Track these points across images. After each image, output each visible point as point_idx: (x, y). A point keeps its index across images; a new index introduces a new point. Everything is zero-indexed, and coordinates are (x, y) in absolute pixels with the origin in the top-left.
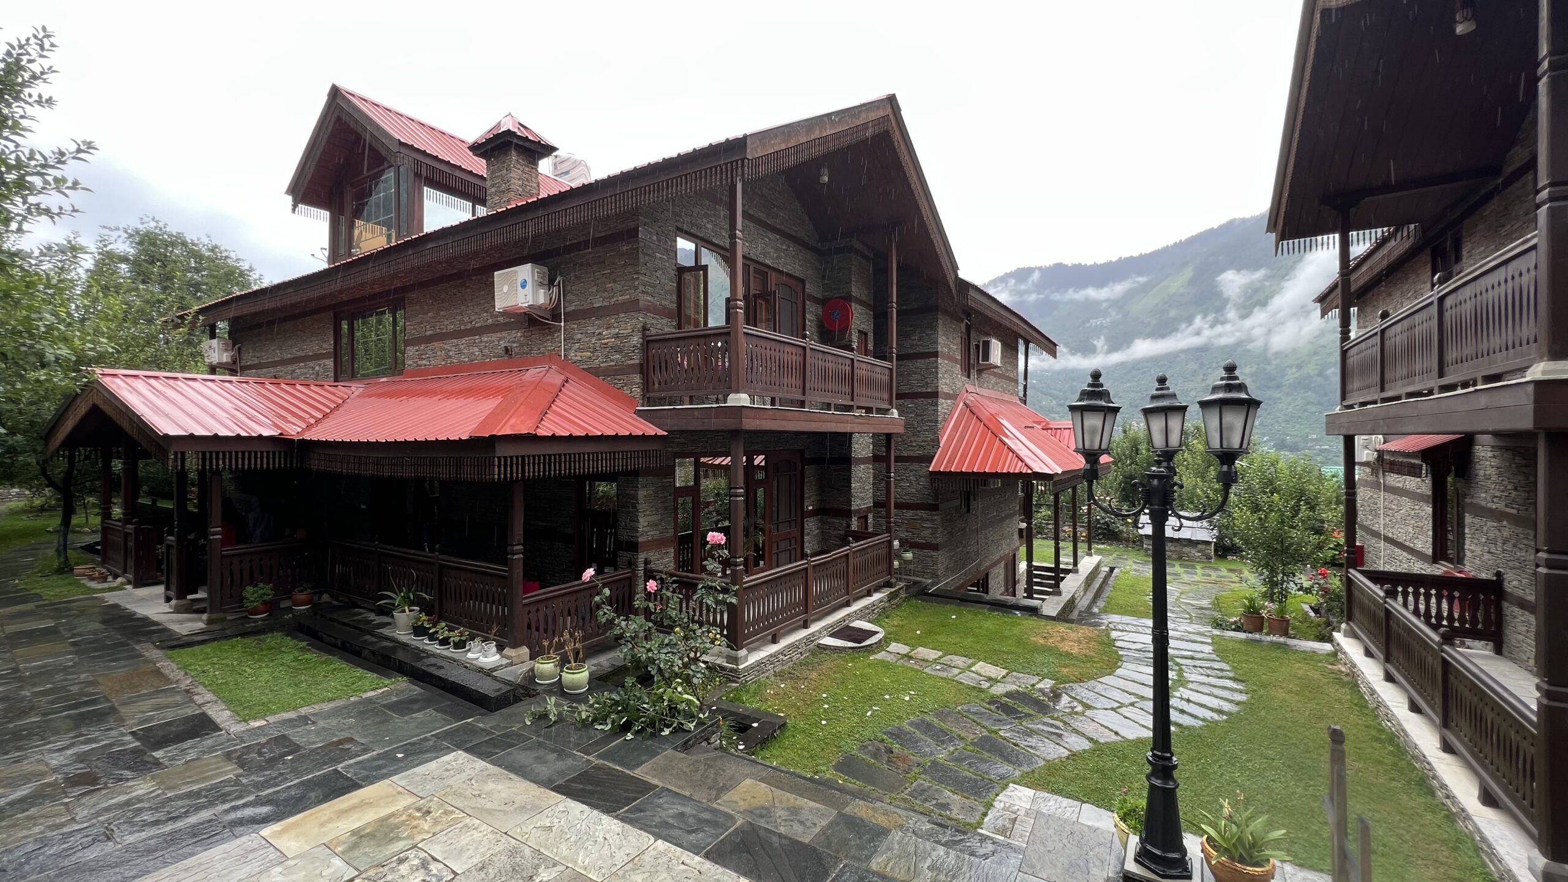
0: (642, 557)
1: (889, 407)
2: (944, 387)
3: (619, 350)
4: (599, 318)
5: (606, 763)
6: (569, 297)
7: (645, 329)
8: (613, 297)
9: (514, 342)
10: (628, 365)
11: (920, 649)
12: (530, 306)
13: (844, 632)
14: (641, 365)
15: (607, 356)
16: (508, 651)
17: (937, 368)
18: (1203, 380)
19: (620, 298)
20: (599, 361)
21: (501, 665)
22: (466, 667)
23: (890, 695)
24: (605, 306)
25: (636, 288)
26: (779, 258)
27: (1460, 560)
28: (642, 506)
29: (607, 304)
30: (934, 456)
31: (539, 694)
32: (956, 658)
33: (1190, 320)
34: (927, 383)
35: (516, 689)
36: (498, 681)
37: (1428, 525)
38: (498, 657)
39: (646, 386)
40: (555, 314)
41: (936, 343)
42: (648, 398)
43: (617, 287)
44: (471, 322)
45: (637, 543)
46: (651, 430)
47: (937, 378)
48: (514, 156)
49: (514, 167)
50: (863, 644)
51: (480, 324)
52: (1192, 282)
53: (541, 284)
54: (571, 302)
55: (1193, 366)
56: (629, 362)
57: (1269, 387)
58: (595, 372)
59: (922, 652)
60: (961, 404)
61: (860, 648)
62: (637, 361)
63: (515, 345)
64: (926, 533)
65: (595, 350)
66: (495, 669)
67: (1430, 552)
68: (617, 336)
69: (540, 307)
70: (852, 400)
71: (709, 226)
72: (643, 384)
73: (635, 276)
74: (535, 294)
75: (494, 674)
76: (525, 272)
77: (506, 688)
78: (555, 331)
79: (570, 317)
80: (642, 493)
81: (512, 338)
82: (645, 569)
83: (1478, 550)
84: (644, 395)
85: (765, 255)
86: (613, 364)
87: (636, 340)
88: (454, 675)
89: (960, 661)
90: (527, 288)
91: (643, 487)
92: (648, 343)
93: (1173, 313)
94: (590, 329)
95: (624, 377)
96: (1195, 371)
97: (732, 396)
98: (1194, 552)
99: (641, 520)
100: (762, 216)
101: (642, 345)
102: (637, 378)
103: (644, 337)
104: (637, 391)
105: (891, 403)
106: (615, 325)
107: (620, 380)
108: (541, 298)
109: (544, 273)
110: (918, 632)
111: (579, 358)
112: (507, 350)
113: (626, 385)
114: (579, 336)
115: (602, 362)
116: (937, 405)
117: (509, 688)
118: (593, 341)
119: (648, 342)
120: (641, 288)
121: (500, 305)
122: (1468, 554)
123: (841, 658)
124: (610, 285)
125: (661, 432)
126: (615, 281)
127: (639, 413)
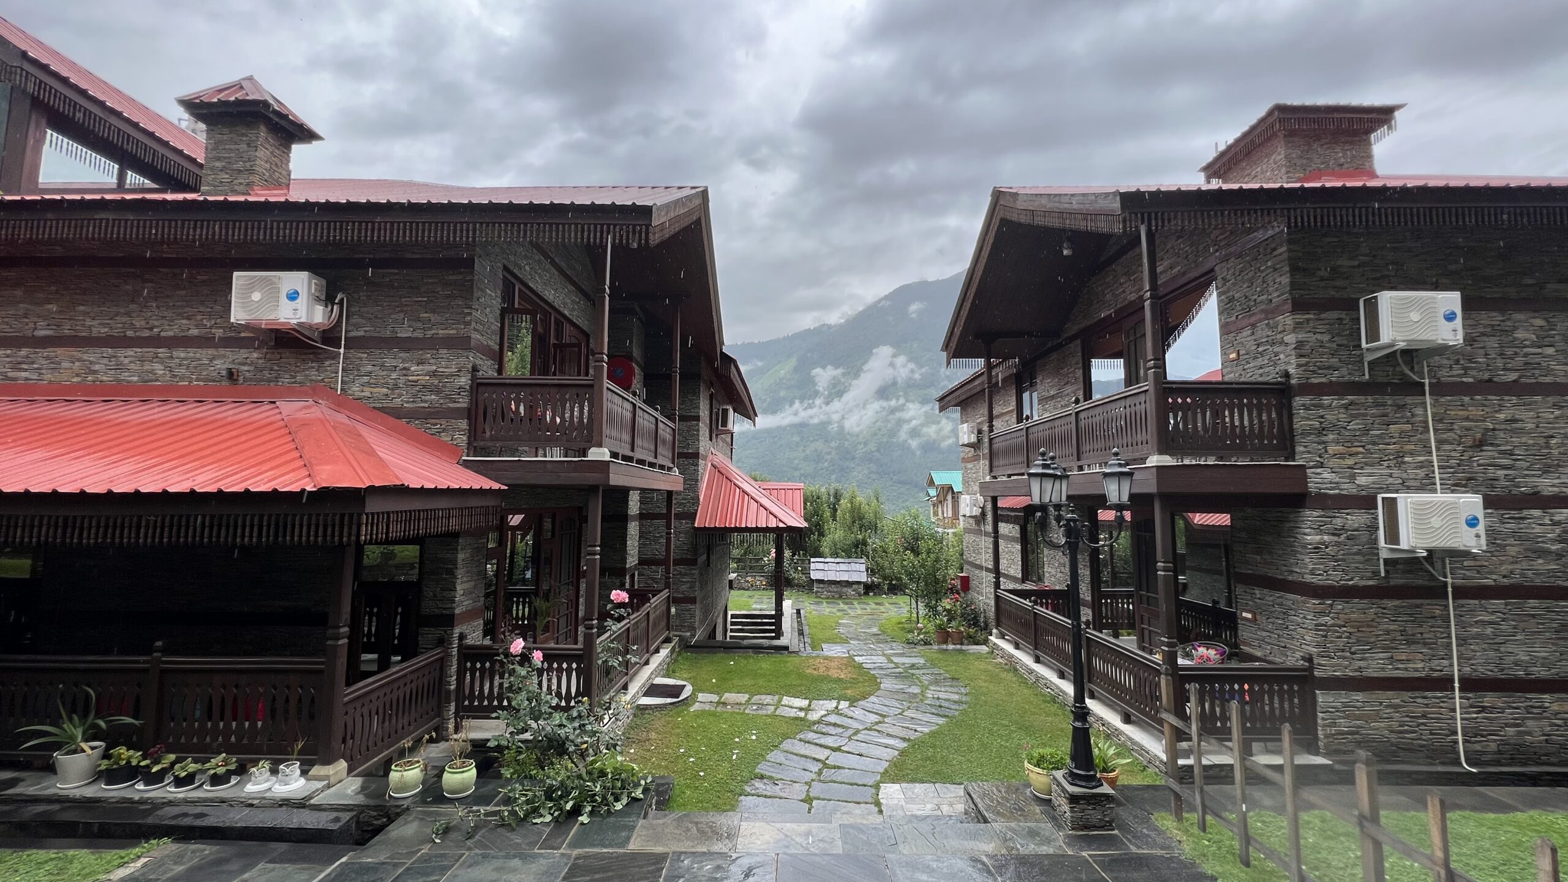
0: (457, 631)
1: (671, 465)
2: (702, 451)
3: (437, 391)
4: (407, 350)
5: (587, 850)
6: (355, 320)
7: (475, 369)
8: (430, 329)
9: (244, 364)
10: (449, 407)
11: (726, 695)
12: (300, 324)
13: (653, 690)
14: (469, 410)
15: (415, 396)
16: (317, 770)
17: (698, 431)
18: (804, 451)
19: (441, 332)
20: (402, 400)
21: (317, 790)
22: (251, 805)
23: (738, 737)
24: (417, 338)
25: (468, 324)
26: (573, 310)
27: (1040, 579)
28: (460, 573)
29: (421, 336)
30: (696, 514)
31: (408, 809)
32: (763, 697)
33: (792, 404)
34: (688, 444)
35: (362, 812)
36: (325, 810)
37: (1018, 558)
38: (302, 781)
39: (474, 434)
40: (330, 336)
41: (698, 408)
42: (475, 447)
43: (434, 318)
44: (151, 329)
45: (453, 615)
46: (487, 484)
47: (698, 440)
48: (263, 132)
49: (261, 145)
50: (680, 699)
51: (171, 334)
52: (796, 370)
53: (318, 299)
54: (357, 327)
55: (796, 438)
56: (451, 405)
57: (847, 459)
58: (397, 413)
59: (729, 697)
60: (710, 465)
61: (679, 702)
62: (465, 405)
63: (246, 368)
64: (684, 587)
65: (396, 386)
66: (310, 797)
67: (1020, 576)
68: (434, 374)
69: (310, 327)
70: (656, 458)
71: (527, 268)
72: (470, 430)
73: (466, 311)
74: (310, 311)
75: (312, 802)
76: (299, 280)
77: (346, 817)
78: (327, 359)
79: (351, 344)
80: (461, 556)
81: (246, 359)
82: (460, 646)
83: (1053, 572)
84: (469, 444)
85: (565, 304)
86: (427, 405)
87: (464, 381)
88: (239, 818)
89: (768, 699)
90: (299, 300)
91: (462, 549)
92: (478, 386)
93: (782, 393)
94: (389, 362)
95: (443, 421)
96: (798, 443)
97: (593, 450)
98: (850, 591)
99: (458, 587)
100: (563, 265)
101: (471, 387)
102: (464, 424)
103: (473, 379)
104: (462, 439)
105: (673, 463)
106: (432, 361)
107: (436, 424)
108: (319, 316)
109: (322, 286)
110: (714, 681)
111: (368, 394)
112: (231, 374)
113: (444, 430)
114: (369, 368)
115: (408, 402)
116: (697, 465)
117: (351, 814)
118: (394, 376)
119: (479, 384)
120: (473, 324)
121: (238, 315)
122: (1047, 575)
123: (666, 715)
124: (426, 315)
125: (496, 486)
126: (434, 312)
127: (467, 465)
